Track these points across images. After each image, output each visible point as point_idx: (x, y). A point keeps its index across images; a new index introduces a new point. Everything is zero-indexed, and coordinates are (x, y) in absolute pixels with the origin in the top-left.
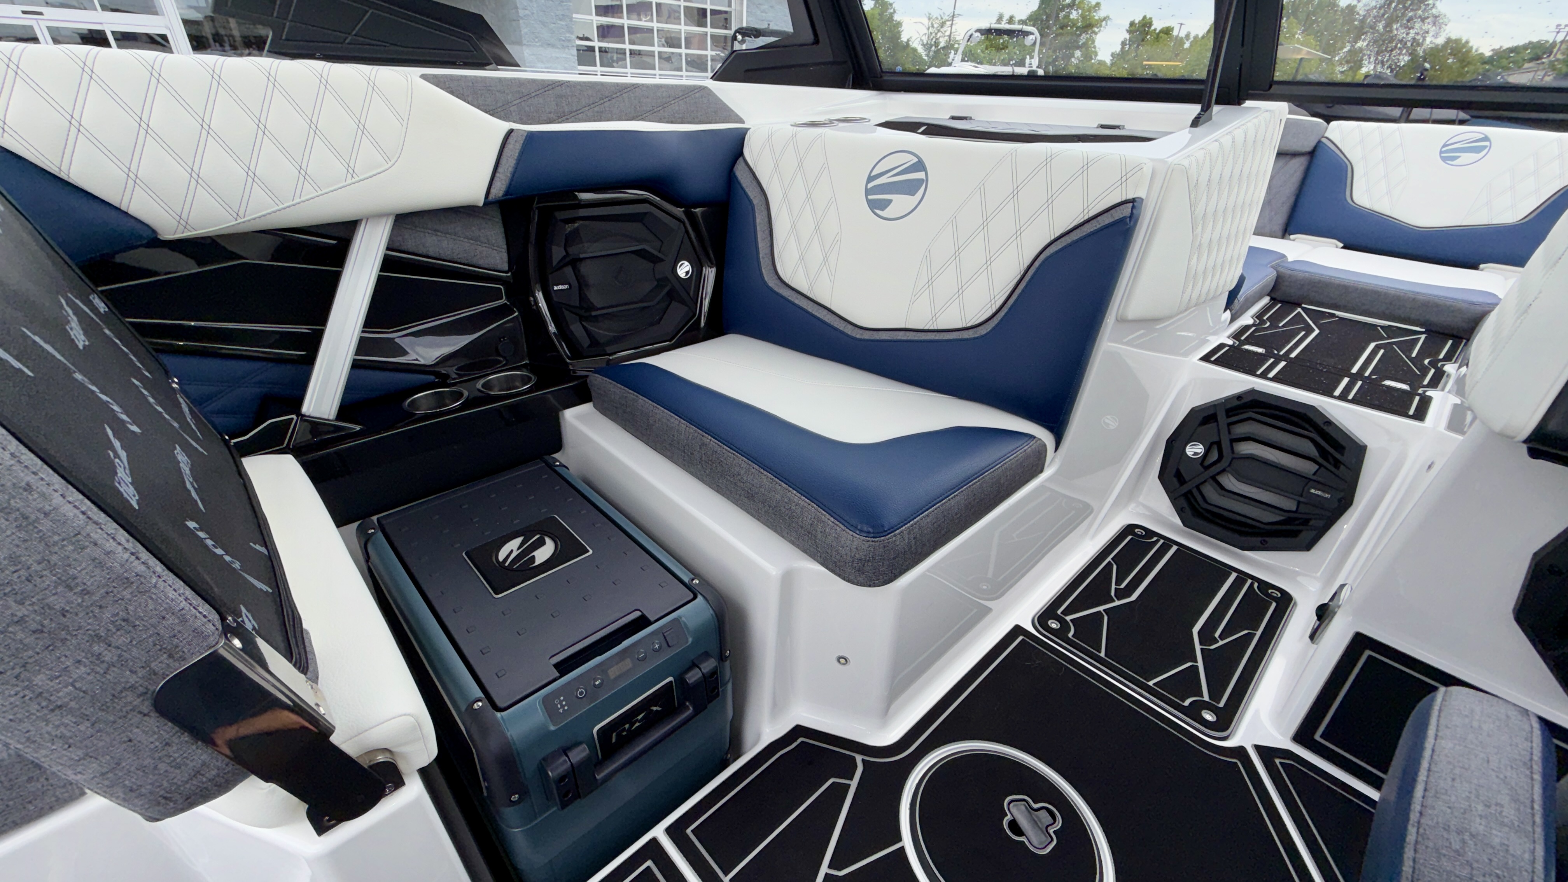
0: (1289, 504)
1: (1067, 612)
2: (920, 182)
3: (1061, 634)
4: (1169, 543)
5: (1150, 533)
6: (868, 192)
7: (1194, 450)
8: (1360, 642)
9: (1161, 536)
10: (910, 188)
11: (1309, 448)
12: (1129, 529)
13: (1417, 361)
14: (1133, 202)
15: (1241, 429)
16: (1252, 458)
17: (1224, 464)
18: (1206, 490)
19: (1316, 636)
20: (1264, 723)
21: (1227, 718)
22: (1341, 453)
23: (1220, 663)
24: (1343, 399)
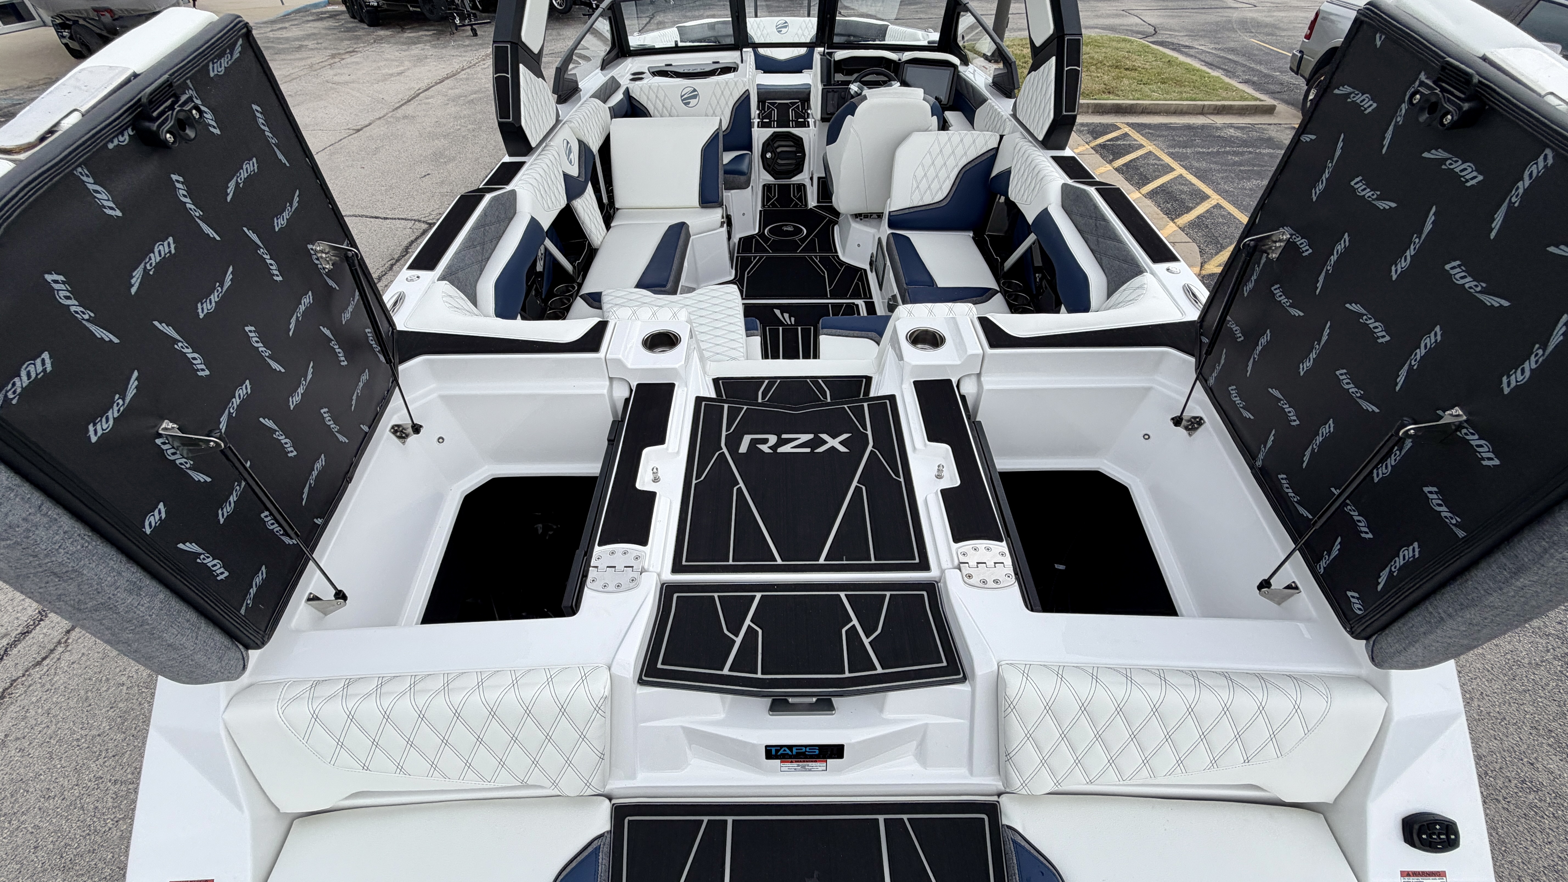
0: (794, 161)
1: (767, 203)
2: (697, 95)
3: (769, 207)
4: (775, 185)
5: (770, 185)
6: (682, 100)
7: (769, 155)
8: (819, 178)
9: (772, 184)
10: (695, 97)
11: (792, 143)
12: (764, 186)
13: (802, 112)
14: (748, 90)
15: (776, 145)
16: (782, 152)
17: (777, 157)
18: (776, 166)
19: (812, 185)
20: (812, 202)
21: (806, 205)
22: (798, 142)
23: (800, 199)
24: (793, 127)
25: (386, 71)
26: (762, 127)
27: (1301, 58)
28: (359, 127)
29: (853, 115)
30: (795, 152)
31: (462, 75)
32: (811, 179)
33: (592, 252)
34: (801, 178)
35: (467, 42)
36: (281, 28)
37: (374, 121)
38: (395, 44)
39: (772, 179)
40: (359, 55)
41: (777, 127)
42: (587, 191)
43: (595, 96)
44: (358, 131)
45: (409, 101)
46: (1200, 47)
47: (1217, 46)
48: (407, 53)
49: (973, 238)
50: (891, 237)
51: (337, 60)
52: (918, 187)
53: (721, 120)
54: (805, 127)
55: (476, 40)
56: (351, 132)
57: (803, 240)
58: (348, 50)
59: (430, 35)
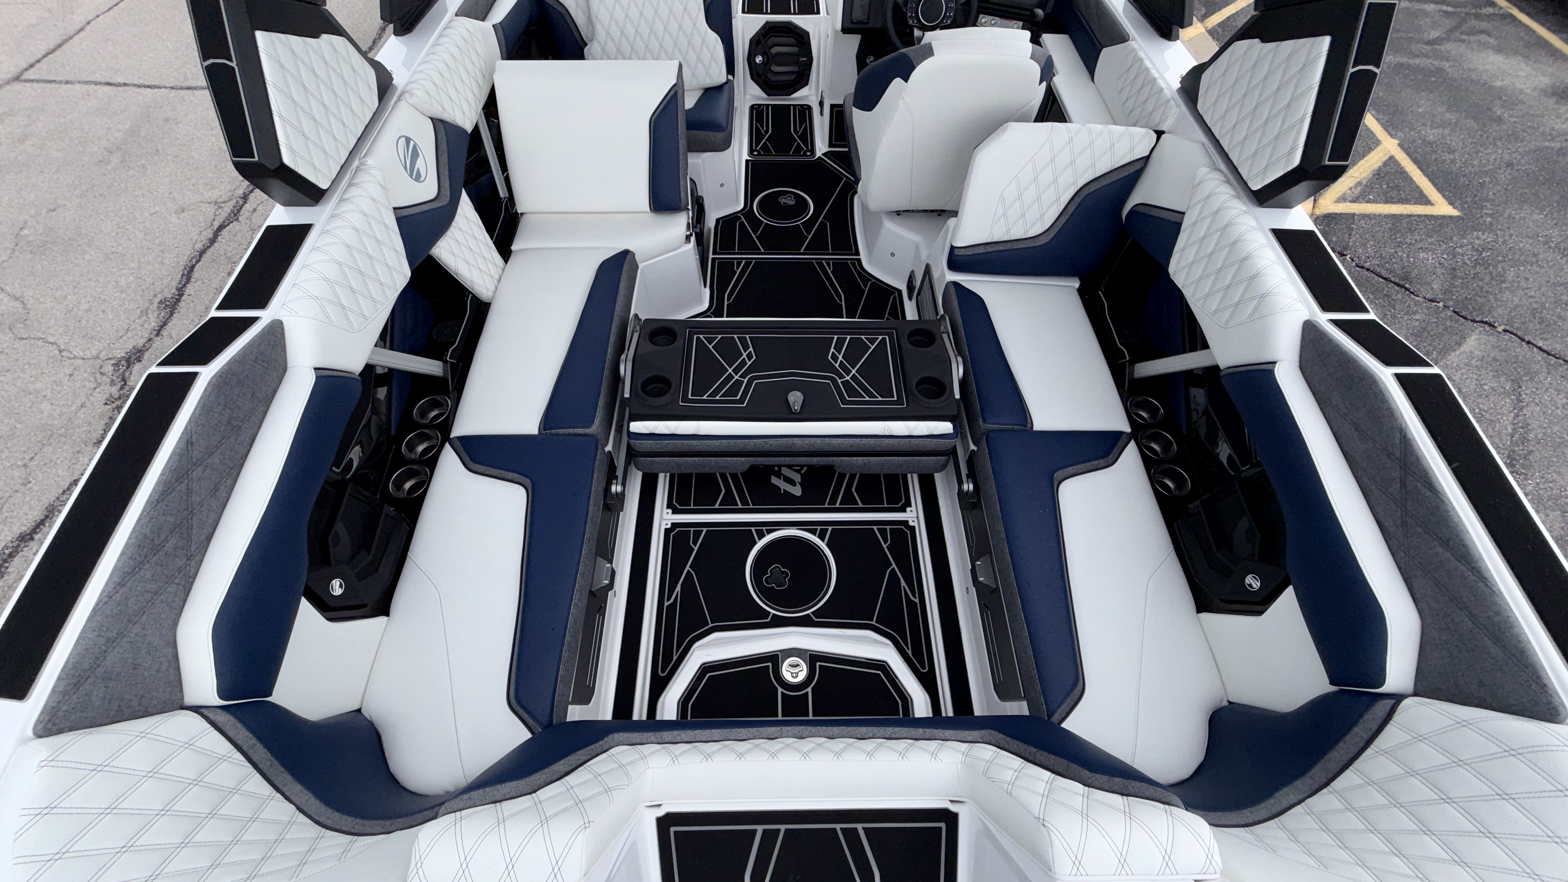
0: (795, 69)
1: (756, 147)
3: (759, 154)
4: (767, 106)
5: (760, 105)
7: (759, 59)
8: (833, 106)
9: (764, 105)
11: (793, 40)
12: (752, 108)
15: (769, 42)
16: (778, 54)
17: (771, 61)
18: (769, 76)
19: (822, 114)
20: (821, 147)
21: (813, 151)
22: (802, 38)
23: (803, 137)
24: (795, 13)
26: (748, 12)
29: (906, 79)
30: (798, 55)
32: (821, 104)
33: (482, 309)
34: (806, 95)
39: (765, 96)
41: (772, 13)
42: (459, 210)
43: (462, 12)
49: (1079, 290)
50: (952, 289)
52: (1004, 214)
53: (680, 66)
54: (813, 13)
57: (808, 225)
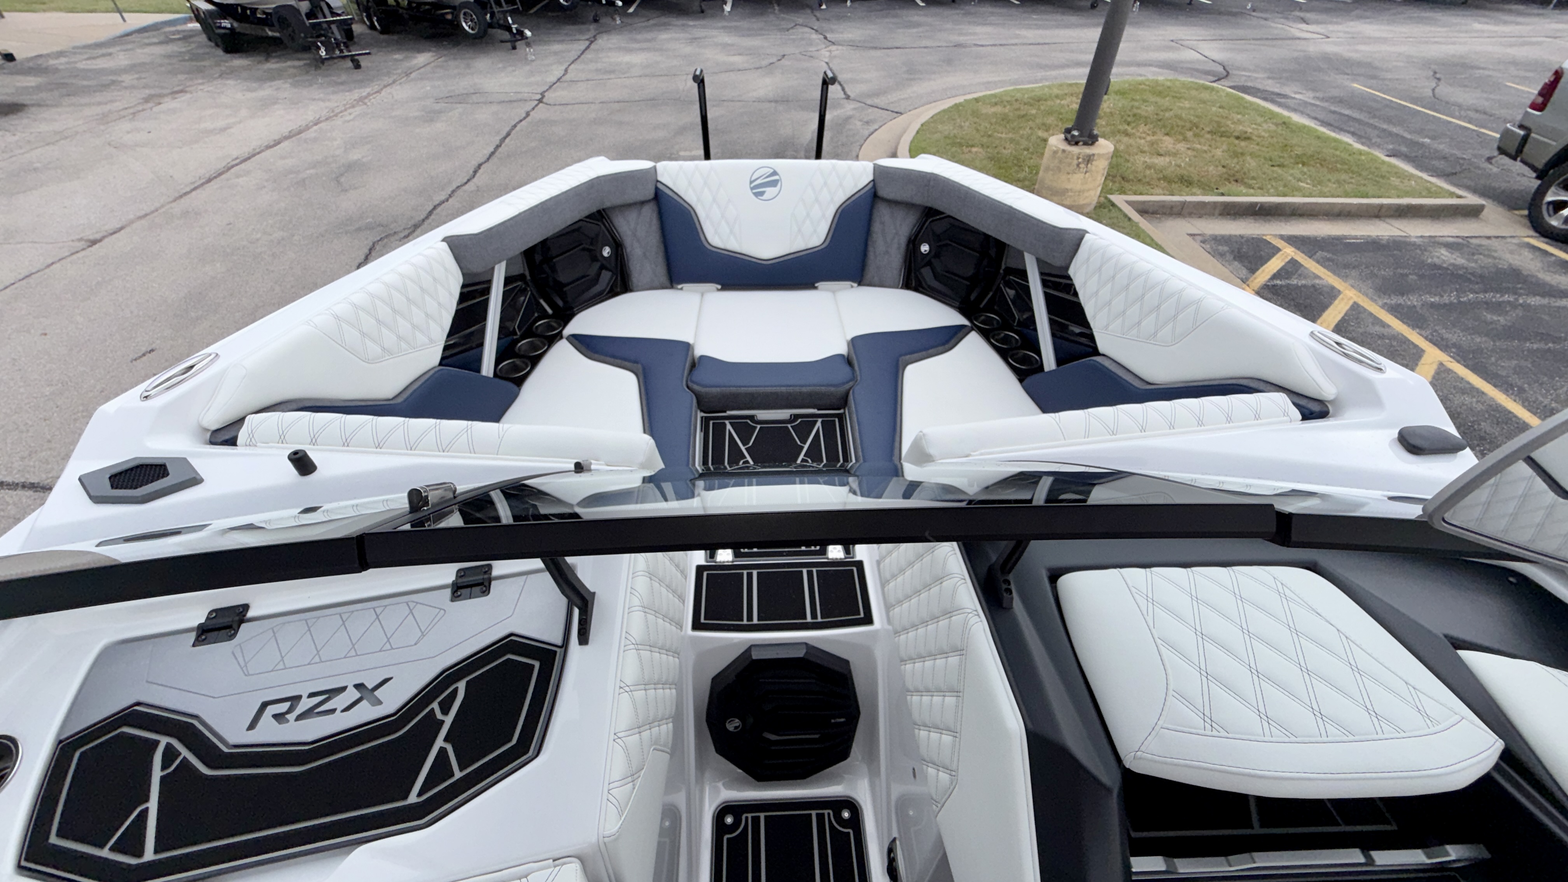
22: (834, 676)
24: (815, 626)
25: (208, 125)
27: (1525, 139)
28: (98, 236)
31: (311, 133)
35: (344, 77)
36: (103, 55)
37: (132, 222)
38: (246, 79)
40: (188, 96)
41: (761, 628)
44: (94, 242)
45: (209, 180)
46: (1297, 96)
47: (1318, 95)
48: (249, 95)
51: (150, 105)
55: (357, 75)
56: (81, 245)
58: (176, 89)
59: (300, 67)
